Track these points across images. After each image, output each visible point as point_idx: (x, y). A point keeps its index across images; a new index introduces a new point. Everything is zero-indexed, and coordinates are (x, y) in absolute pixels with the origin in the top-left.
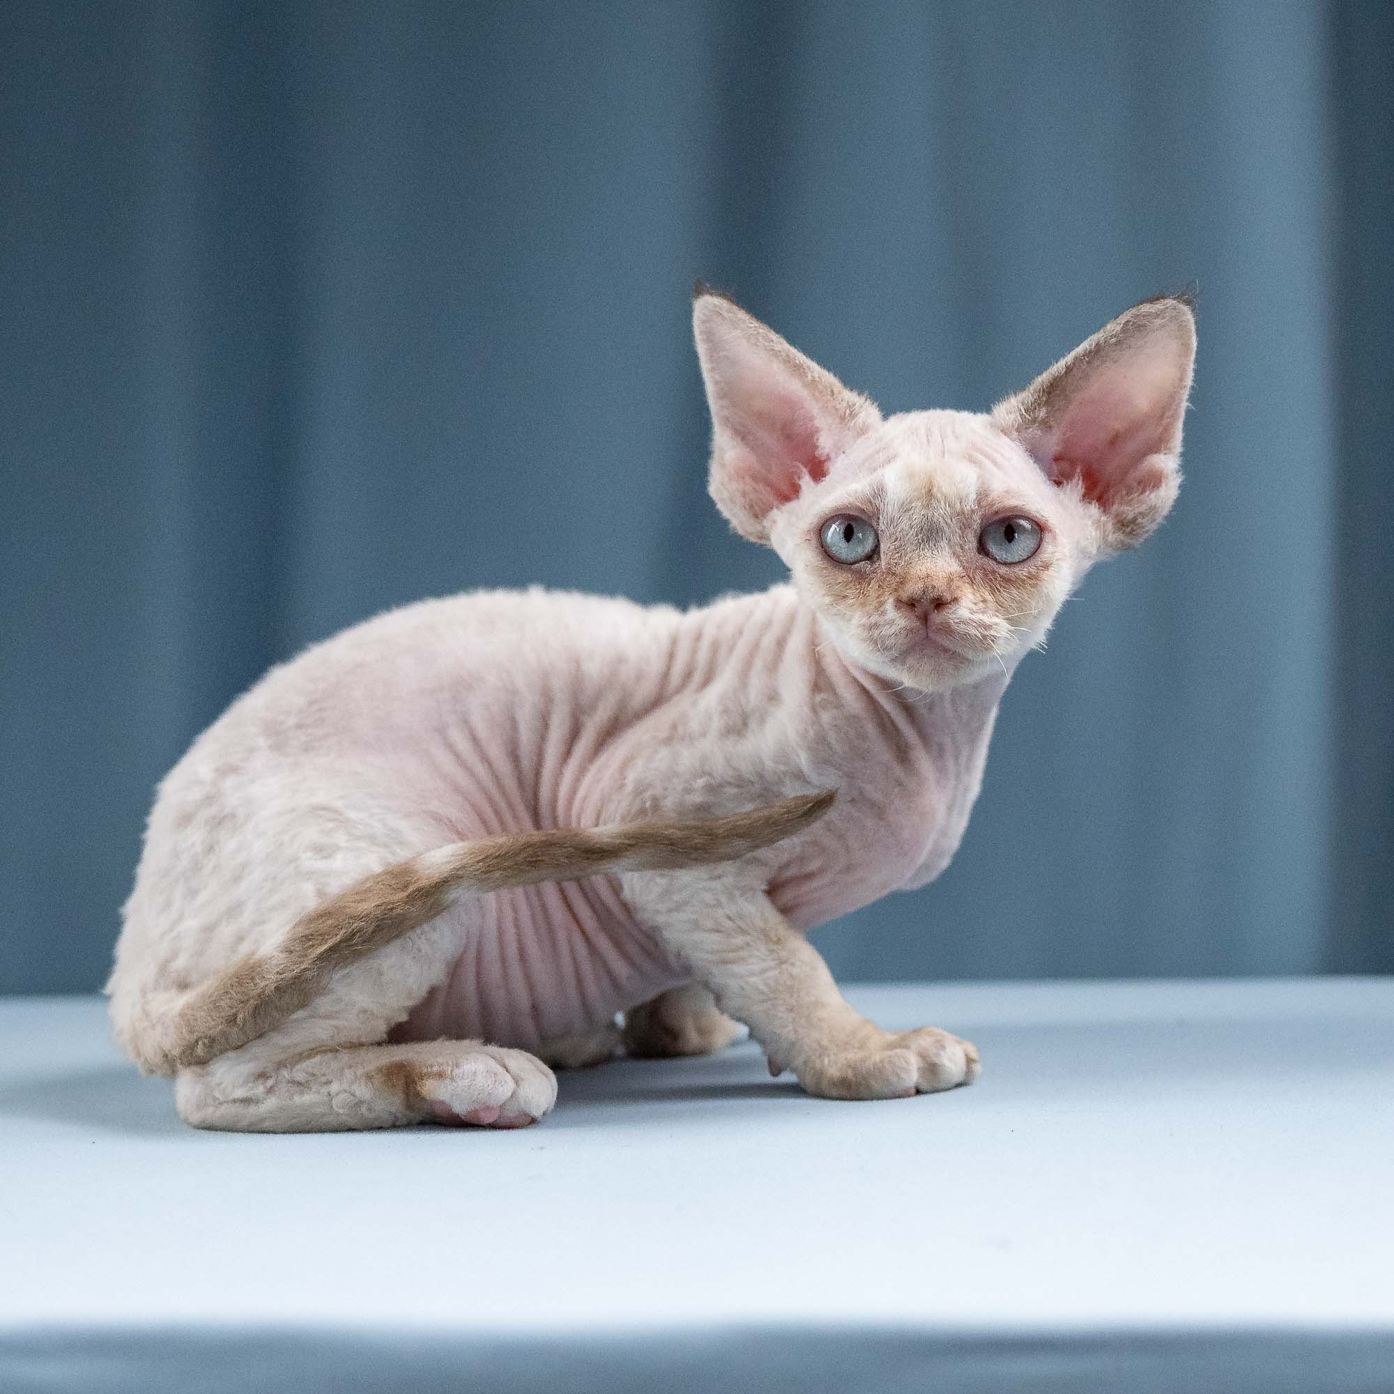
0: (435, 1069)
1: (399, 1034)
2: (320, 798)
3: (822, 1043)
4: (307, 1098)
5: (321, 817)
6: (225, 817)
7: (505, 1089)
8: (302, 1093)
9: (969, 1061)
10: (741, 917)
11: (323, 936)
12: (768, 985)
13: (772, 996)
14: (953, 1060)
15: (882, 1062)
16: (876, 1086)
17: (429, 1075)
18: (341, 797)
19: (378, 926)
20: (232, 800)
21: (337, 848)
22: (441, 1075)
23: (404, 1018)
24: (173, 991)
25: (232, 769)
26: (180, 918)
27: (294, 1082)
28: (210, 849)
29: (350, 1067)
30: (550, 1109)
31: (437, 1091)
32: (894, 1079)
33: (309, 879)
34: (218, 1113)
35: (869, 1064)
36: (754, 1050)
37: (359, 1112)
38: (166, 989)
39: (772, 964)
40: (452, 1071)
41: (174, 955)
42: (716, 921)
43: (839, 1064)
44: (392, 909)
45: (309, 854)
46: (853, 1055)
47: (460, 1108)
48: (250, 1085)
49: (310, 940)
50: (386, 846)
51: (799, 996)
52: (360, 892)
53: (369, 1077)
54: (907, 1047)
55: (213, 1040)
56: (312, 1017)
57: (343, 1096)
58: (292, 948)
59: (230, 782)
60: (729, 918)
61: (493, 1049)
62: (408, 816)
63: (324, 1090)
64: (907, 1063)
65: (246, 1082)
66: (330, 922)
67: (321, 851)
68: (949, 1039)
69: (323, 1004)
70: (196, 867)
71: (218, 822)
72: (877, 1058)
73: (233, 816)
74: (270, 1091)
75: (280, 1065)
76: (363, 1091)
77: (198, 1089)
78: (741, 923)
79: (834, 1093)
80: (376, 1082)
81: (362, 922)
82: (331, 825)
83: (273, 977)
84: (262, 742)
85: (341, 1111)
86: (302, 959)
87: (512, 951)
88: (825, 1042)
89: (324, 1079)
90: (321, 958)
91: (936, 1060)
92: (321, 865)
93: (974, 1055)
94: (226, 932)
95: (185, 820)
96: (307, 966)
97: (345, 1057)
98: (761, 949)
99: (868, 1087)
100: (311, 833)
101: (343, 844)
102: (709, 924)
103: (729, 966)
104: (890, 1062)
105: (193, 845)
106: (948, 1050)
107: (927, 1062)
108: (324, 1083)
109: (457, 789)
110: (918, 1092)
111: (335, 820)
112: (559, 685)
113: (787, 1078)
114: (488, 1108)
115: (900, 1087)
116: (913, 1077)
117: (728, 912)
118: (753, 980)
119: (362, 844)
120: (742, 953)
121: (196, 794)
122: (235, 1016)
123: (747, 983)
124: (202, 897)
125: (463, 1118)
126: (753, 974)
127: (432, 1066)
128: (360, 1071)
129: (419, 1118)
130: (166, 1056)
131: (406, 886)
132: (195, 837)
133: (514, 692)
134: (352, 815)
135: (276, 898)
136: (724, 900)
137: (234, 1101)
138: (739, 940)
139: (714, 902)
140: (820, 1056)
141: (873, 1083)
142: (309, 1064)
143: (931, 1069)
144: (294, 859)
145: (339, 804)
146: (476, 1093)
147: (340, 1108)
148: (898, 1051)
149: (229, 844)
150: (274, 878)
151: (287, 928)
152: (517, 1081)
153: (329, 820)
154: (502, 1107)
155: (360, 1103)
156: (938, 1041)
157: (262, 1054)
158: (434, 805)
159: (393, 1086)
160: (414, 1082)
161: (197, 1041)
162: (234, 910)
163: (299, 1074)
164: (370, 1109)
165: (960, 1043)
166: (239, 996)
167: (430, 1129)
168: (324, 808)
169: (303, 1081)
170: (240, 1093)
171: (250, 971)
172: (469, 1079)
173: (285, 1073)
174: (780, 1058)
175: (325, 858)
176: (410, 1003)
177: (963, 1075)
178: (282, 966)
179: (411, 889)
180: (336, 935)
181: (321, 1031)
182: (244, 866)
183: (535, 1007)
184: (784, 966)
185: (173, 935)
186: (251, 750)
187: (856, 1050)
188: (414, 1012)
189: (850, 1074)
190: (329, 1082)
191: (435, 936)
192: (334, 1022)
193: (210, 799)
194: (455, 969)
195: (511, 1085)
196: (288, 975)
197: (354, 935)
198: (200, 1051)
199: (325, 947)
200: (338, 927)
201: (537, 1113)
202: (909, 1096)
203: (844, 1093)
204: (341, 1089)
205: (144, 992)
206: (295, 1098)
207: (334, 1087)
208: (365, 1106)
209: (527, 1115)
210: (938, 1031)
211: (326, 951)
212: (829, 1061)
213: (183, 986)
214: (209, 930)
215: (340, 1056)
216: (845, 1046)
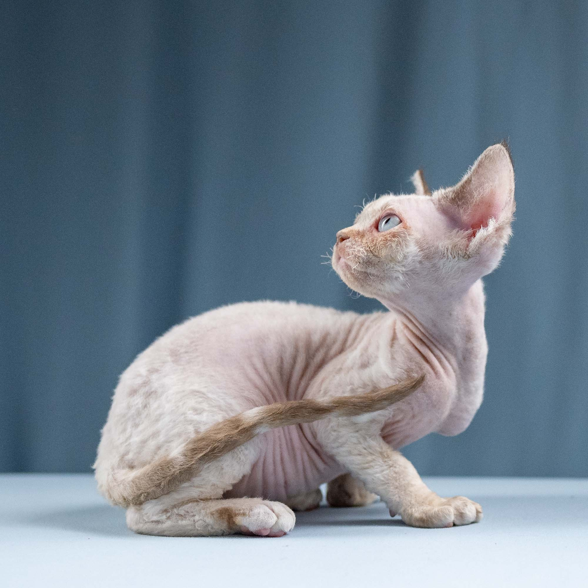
0: (242, 511)
1: (227, 495)
2: (196, 387)
3: (411, 502)
4: (184, 522)
5: (196, 395)
6: (152, 392)
7: (272, 520)
8: (182, 520)
9: (478, 512)
10: (370, 447)
11: (201, 449)
12: (385, 477)
13: (387, 482)
14: (470, 511)
15: (438, 511)
16: (435, 522)
17: (239, 514)
18: (206, 387)
19: (226, 445)
20: (155, 385)
21: (204, 410)
22: (244, 514)
23: (230, 488)
24: (127, 469)
25: (156, 371)
26: (130, 437)
27: (178, 515)
28: (145, 406)
29: (204, 509)
30: (292, 528)
31: (241, 521)
32: (443, 519)
33: (191, 424)
34: (145, 527)
35: (433, 511)
36: (382, 505)
37: (207, 529)
38: (123, 468)
39: (386, 467)
40: (249, 512)
41: (127, 453)
42: (359, 450)
43: (420, 512)
44: (232, 437)
45: (191, 412)
46: (426, 508)
47: (253, 528)
48: (160, 515)
49: (194, 451)
50: (226, 411)
51: (400, 481)
52: (217, 429)
53: (212, 514)
54: (450, 505)
55: (148, 494)
56: (191, 486)
57: (200, 522)
58: (187, 454)
59: (154, 377)
60: (365, 449)
61: (267, 502)
62: (235, 398)
63: (192, 519)
64: (449, 512)
65: (157, 514)
66: (204, 443)
67: (196, 410)
68: (469, 502)
69: (196, 480)
70: (139, 414)
71: (149, 394)
72: (436, 509)
73: (155, 392)
74: (168, 518)
75: (174, 507)
76: (209, 520)
77: (137, 516)
78: (370, 450)
79: (417, 524)
80: (215, 516)
81: (219, 443)
82: (201, 399)
83: (178, 467)
84: (169, 359)
85: (199, 529)
86: (191, 459)
87: (278, 458)
88: (413, 502)
89: (192, 514)
90: (201, 459)
91: (463, 511)
92: (196, 417)
93: (480, 510)
94: (152, 444)
95: (133, 392)
96: (194, 463)
97: (202, 504)
98: (380, 461)
99: (432, 523)
100: (192, 402)
101: (206, 408)
102: (356, 452)
103: (366, 470)
104: (442, 511)
105: (137, 404)
106: (468, 506)
107: (459, 512)
108: (192, 516)
109: (256, 387)
110: (454, 525)
111: (203, 397)
112: (301, 344)
113: (397, 517)
114: (265, 529)
115: (446, 522)
116: (452, 518)
117: (364, 446)
118: (378, 475)
119: (215, 409)
120: (371, 464)
121: (139, 381)
122: (160, 484)
123: (375, 477)
124: (141, 428)
125: (254, 533)
126: (377, 473)
127: (240, 510)
128: (208, 511)
129: (233, 532)
130: (125, 499)
131: (238, 427)
132: (138, 401)
133: (283, 346)
134: (210, 395)
135: (176, 431)
136: (361, 440)
137: (152, 522)
138: (369, 458)
139: (357, 442)
140: (411, 508)
141: (434, 520)
142: (187, 507)
143: (461, 515)
144: (184, 414)
145: (204, 390)
146: (260, 522)
147: (199, 527)
148: (446, 506)
149: (154, 405)
150: (174, 421)
151: (183, 445)
152: (278, 516)
153: (200, 397)
154: (271, 528)
155: (207, 525)
156: (464, 503)
157: (168, 501)
158: (246, 394)
159: (223, 518)
160: (232, 517)
161: (141, 494)
162: (155, 435)
163: (182, 511)
164: (212, 528)
165: (473, 504)
166: (162, 475)
167: (238, 537)
168: (198, 392)
169: (183, 514)
170: (155, 518)
171: (166, 465)
172: (257, 516)
173: (175, 510)
174: (394, 509)
175: (197, 414)
176: (235, 482)
177: (474, 518)
178: (183, 462)
179: (240, 428)
180: (207, 449)
181: (194, 493)
182: (161, 415)
183: (286, 483)
184: (392, 468)
185: (127, 444)
186: (164, 362)
187: (427, 506)
188: (235, 486)
189: (424, 517)
190: (194, 516)
191: (246, 452)
192: (201, 490)
193: (145, 383)
194: (254, 467)
195: (275, 518)
196: (185, 466)
197: (215, 448)
198: (142, 498)
199: (202, 454)
200: (208, 445)
201: (287, 530)
202: (451, 527)
203: (422, 525)
204: (200, 519)
205: (113, 469)
206: (179, 522)
207: (197, 518)
208: (210, 526)
209: (282, 531)
210: (464, 498)
211: (202, 456)
212: (415, 510)
213: (132, 467)
214: (144, 442)
215: (199, 504)
216: (422, 503)
